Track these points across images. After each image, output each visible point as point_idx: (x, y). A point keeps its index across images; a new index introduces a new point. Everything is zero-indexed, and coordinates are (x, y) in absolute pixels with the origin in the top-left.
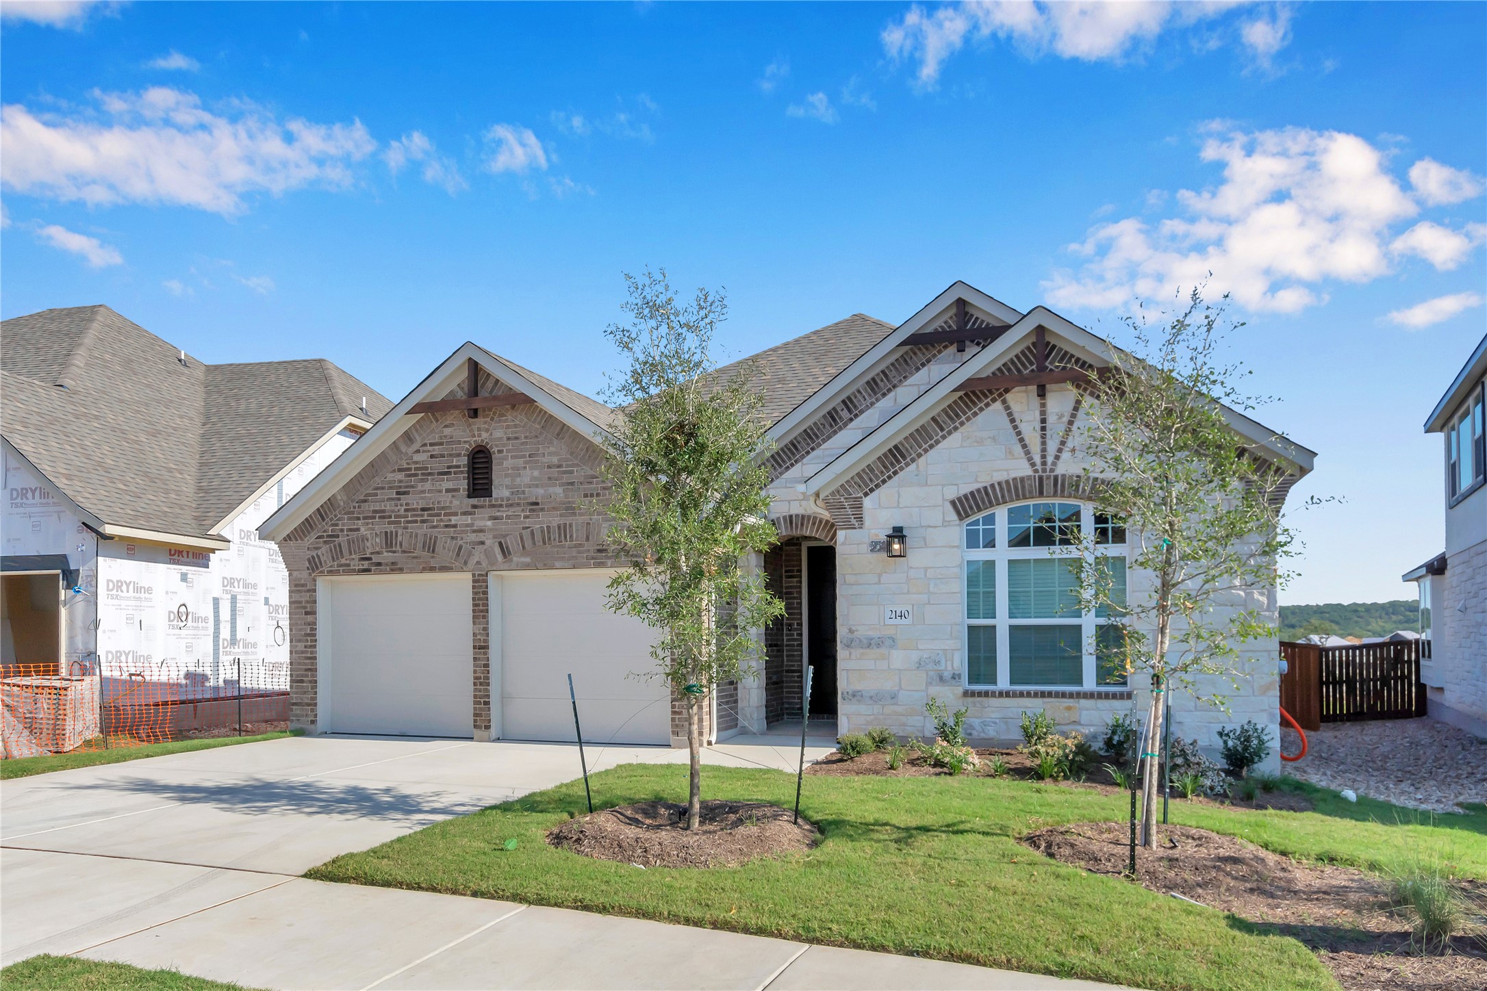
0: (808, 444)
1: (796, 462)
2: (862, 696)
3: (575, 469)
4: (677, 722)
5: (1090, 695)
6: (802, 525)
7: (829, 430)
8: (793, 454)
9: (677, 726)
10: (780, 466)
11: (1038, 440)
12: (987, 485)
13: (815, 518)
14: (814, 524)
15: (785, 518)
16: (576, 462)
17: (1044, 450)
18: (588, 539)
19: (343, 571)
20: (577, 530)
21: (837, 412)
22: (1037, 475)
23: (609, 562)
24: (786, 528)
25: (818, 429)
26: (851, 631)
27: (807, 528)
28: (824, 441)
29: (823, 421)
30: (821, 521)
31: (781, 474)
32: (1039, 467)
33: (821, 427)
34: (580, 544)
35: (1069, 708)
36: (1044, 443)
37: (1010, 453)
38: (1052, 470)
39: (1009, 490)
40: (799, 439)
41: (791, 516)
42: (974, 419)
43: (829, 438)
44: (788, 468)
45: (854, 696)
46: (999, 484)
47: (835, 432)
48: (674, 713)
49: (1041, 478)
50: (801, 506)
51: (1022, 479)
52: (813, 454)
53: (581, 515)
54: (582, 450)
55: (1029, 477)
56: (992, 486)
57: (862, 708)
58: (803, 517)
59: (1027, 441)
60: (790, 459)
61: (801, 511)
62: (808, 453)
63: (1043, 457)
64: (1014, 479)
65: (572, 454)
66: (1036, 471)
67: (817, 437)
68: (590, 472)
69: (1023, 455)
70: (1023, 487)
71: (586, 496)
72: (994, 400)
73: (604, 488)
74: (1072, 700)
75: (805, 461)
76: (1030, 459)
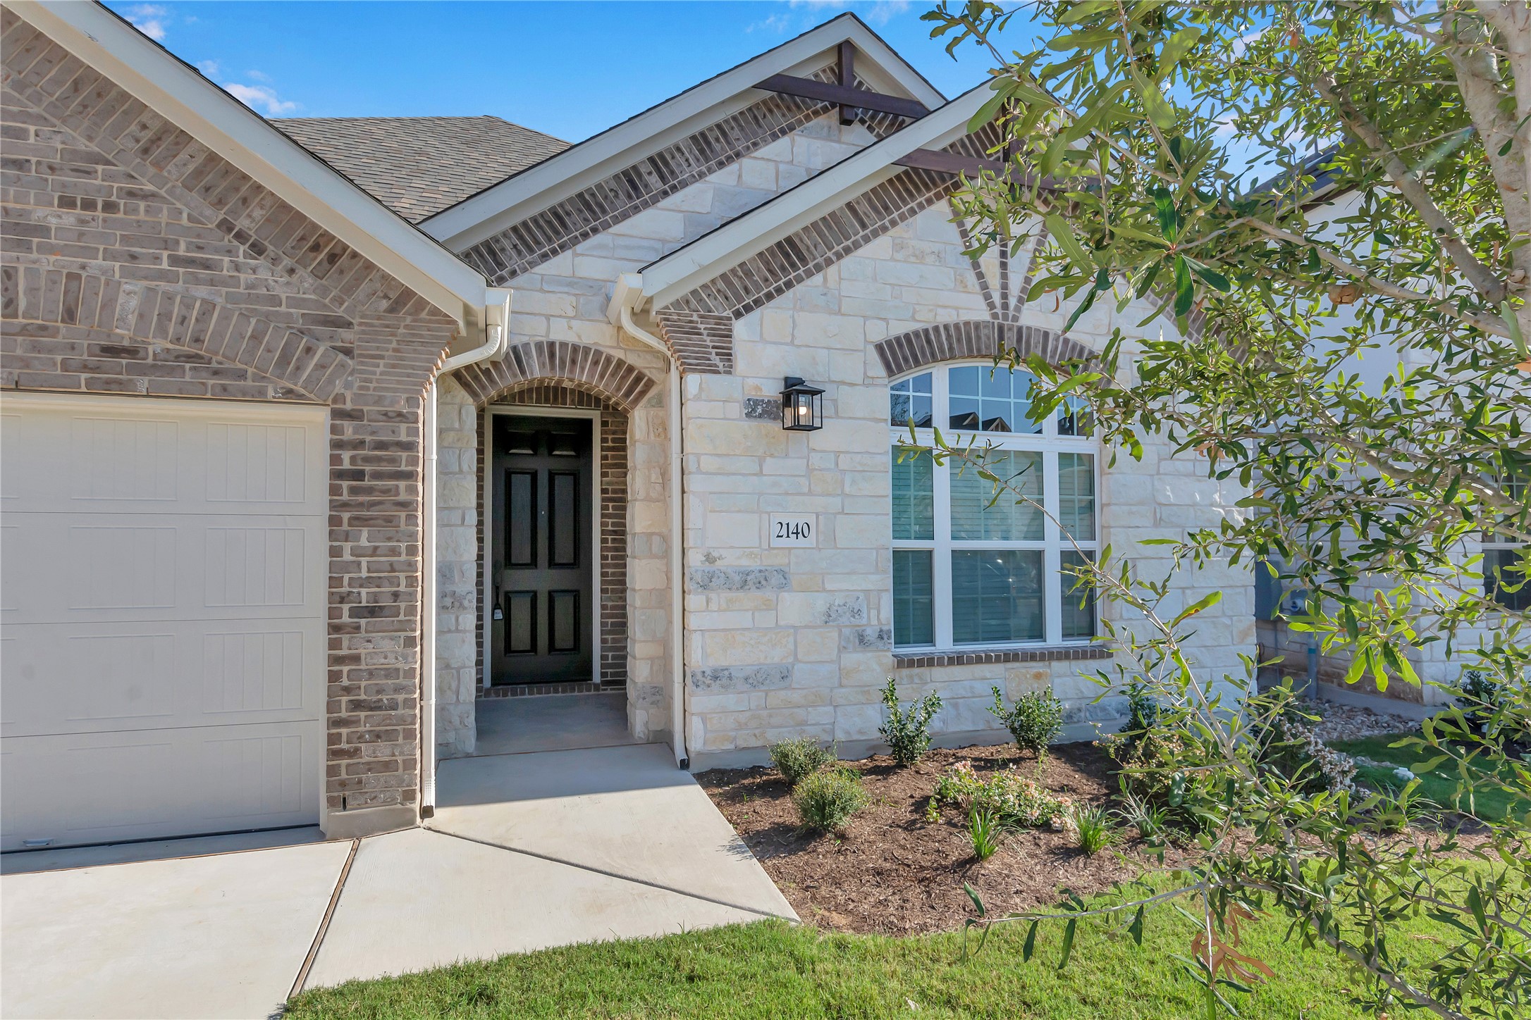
0: (586, 220)
1: (562, 247)
2: (730, 678)
3: (32, 129)
4: (344, 776)
5: (1064, 655)
6: (574, 362)
7: (623, 204)
8: (557, 233)
9: (343, 784)
10: (531, 251)
11: (997, 270)
12: (930, 326)
13: (598, 353)
14: (596, 363)
15: (539, 346)
16: (34, 110)
17: (1005, 287)
18: (70, 315)
20: (32, 290)
21: (640, 175)
22: (996, 322)
23: (143, 383)
24: (542, 365)
25: (606, 197)
26: (710, 559)
27: (583, 369)
28: (617, 220)
29: (613, 185)
30: (609, 360)
31: (532, 264)
32: (999, 310)
33: (611, 195)
34: (43, 328)
35: (1038, 676)
36: (1004, 276)
37: (961, 283)
38: (1015, 319)
39: (959, 340)
40: (568, 207)
41: (552, 345)
42: (910, 220)
43: (625, 216)
44: (545, 257)
45: (716, 678)
46: (946, 327)
47: (636, 210)
48: (334, 754)
49: (1001, 328)
50: (570, 328)
51: (977, 326)
52: (594, 240)
53: (52, 250)
54: (57, 82)
55: (986, 323)
56: (936, 329)
57: (730, 700)
58: (575, 348)
59: (983, 269)
60: (550, 240)
61: (571, 338)
62: (585, 236)
63: (1005, 296)
64: (967, 324)
65: (20, 86)
66: (995, 316)
67: (604, 211)
68: (83, 145)
69: (978, 288)
70: (978, 338)
71: (67, 203)
72: (939, 197)
73: (131, 194)
74: (1041, 664)
75: (580, 248)
76: (987, 297)
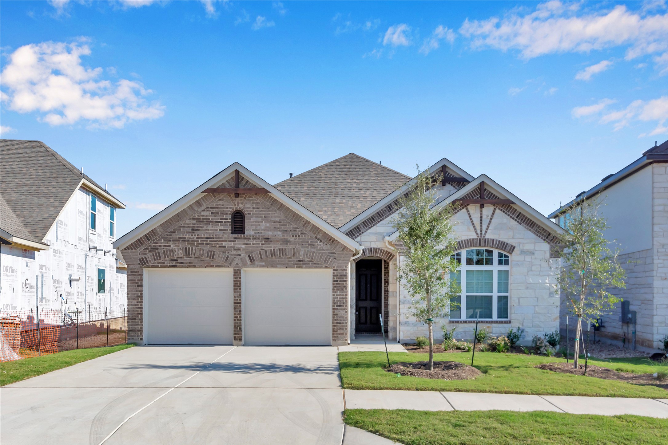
0: (379, 218)
1: (374, 225)
2: (409, 323)
3: (288, 224)
4: (335, 335)
5: (496, 322)
6: (376, 252)
7: (388, 213)
8: (372, 222)
9: (335, 337)
10: (366, 227)
11: (479, 225)
12: (460, 241)
13: (382, 250)
14: (381, 252)
15: (368, 249)
16: (288, 221)
17: (481, 229)
18: (294, 255)
19: (161, 266)
20: (288, 252)
21: (391, 206)
22: (478, 238)
23: (304, 266)
24: (369, 253)
25: (383, 212)
26: (405, 297)
27: (378, 253)
28: (386, 217)
29: (385, 209)
30: (384, 251)
31: (367, 230)
32: (479, 235)
33: (385, 211)
34: (290, 258)
35: (488, 327)
36: (481, 226)
37: (469, 230)
38: (484, 237)
39: (468, 243)
40: (375, 216)
41: (371, 248)
42: (455, 215)
43: (388, 216)
44: (370, 228)
45: (406, 323)
46: (464, 241)
47: (391, 214)
48: (334, 331)
49: (480, 239)
50: (375, 244)
51: (473, 239)
52: (381, 223)
53: (290, 244)
54: (291, 216)
55: (476, 239)
56: (462, 241)
57: (408, 328)
58: (376, 249)
59: (475, 225)
60: (371, 224)
61: (375, 246)
62: (379, 222)
63: (481, 231)
64: (470, 239)
65: (286, 217)
66: (478, 236)
67: (383, 216)
68: (295, 226)
69: (473, 230)
70: (473, 242)
71: (293, 236)
72: (463, 208)
73: (302, 234)
74: (489, 324)
75: (377, 225)
76: (476, 232)
